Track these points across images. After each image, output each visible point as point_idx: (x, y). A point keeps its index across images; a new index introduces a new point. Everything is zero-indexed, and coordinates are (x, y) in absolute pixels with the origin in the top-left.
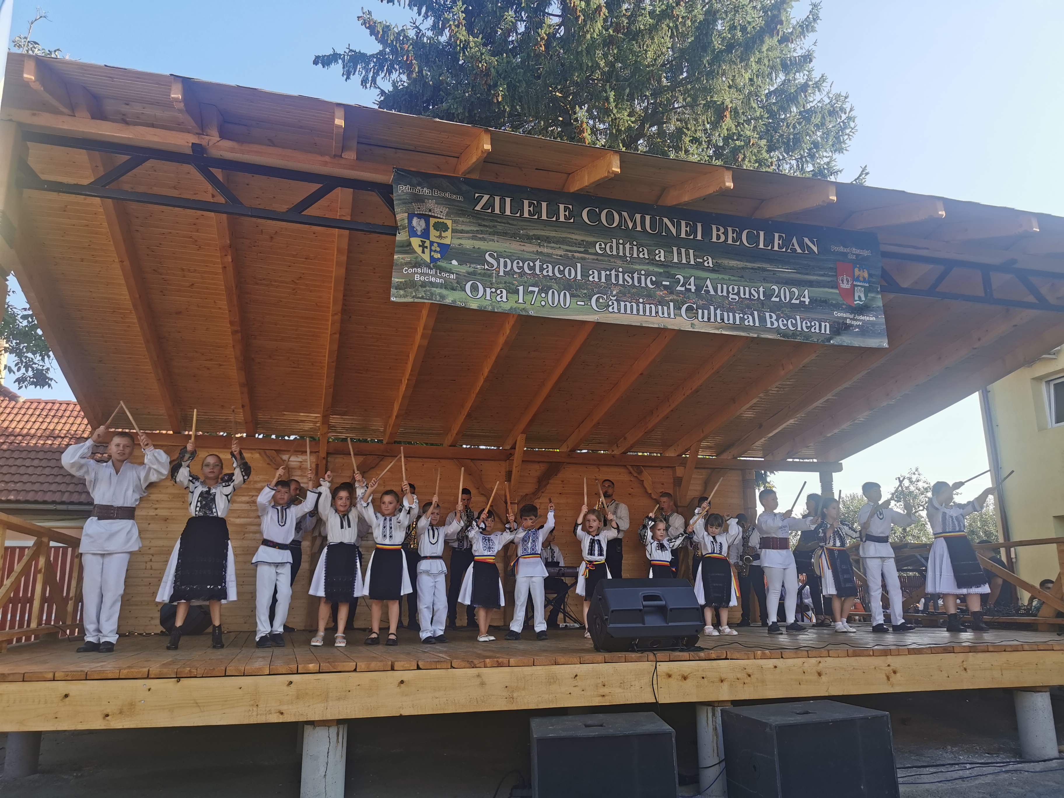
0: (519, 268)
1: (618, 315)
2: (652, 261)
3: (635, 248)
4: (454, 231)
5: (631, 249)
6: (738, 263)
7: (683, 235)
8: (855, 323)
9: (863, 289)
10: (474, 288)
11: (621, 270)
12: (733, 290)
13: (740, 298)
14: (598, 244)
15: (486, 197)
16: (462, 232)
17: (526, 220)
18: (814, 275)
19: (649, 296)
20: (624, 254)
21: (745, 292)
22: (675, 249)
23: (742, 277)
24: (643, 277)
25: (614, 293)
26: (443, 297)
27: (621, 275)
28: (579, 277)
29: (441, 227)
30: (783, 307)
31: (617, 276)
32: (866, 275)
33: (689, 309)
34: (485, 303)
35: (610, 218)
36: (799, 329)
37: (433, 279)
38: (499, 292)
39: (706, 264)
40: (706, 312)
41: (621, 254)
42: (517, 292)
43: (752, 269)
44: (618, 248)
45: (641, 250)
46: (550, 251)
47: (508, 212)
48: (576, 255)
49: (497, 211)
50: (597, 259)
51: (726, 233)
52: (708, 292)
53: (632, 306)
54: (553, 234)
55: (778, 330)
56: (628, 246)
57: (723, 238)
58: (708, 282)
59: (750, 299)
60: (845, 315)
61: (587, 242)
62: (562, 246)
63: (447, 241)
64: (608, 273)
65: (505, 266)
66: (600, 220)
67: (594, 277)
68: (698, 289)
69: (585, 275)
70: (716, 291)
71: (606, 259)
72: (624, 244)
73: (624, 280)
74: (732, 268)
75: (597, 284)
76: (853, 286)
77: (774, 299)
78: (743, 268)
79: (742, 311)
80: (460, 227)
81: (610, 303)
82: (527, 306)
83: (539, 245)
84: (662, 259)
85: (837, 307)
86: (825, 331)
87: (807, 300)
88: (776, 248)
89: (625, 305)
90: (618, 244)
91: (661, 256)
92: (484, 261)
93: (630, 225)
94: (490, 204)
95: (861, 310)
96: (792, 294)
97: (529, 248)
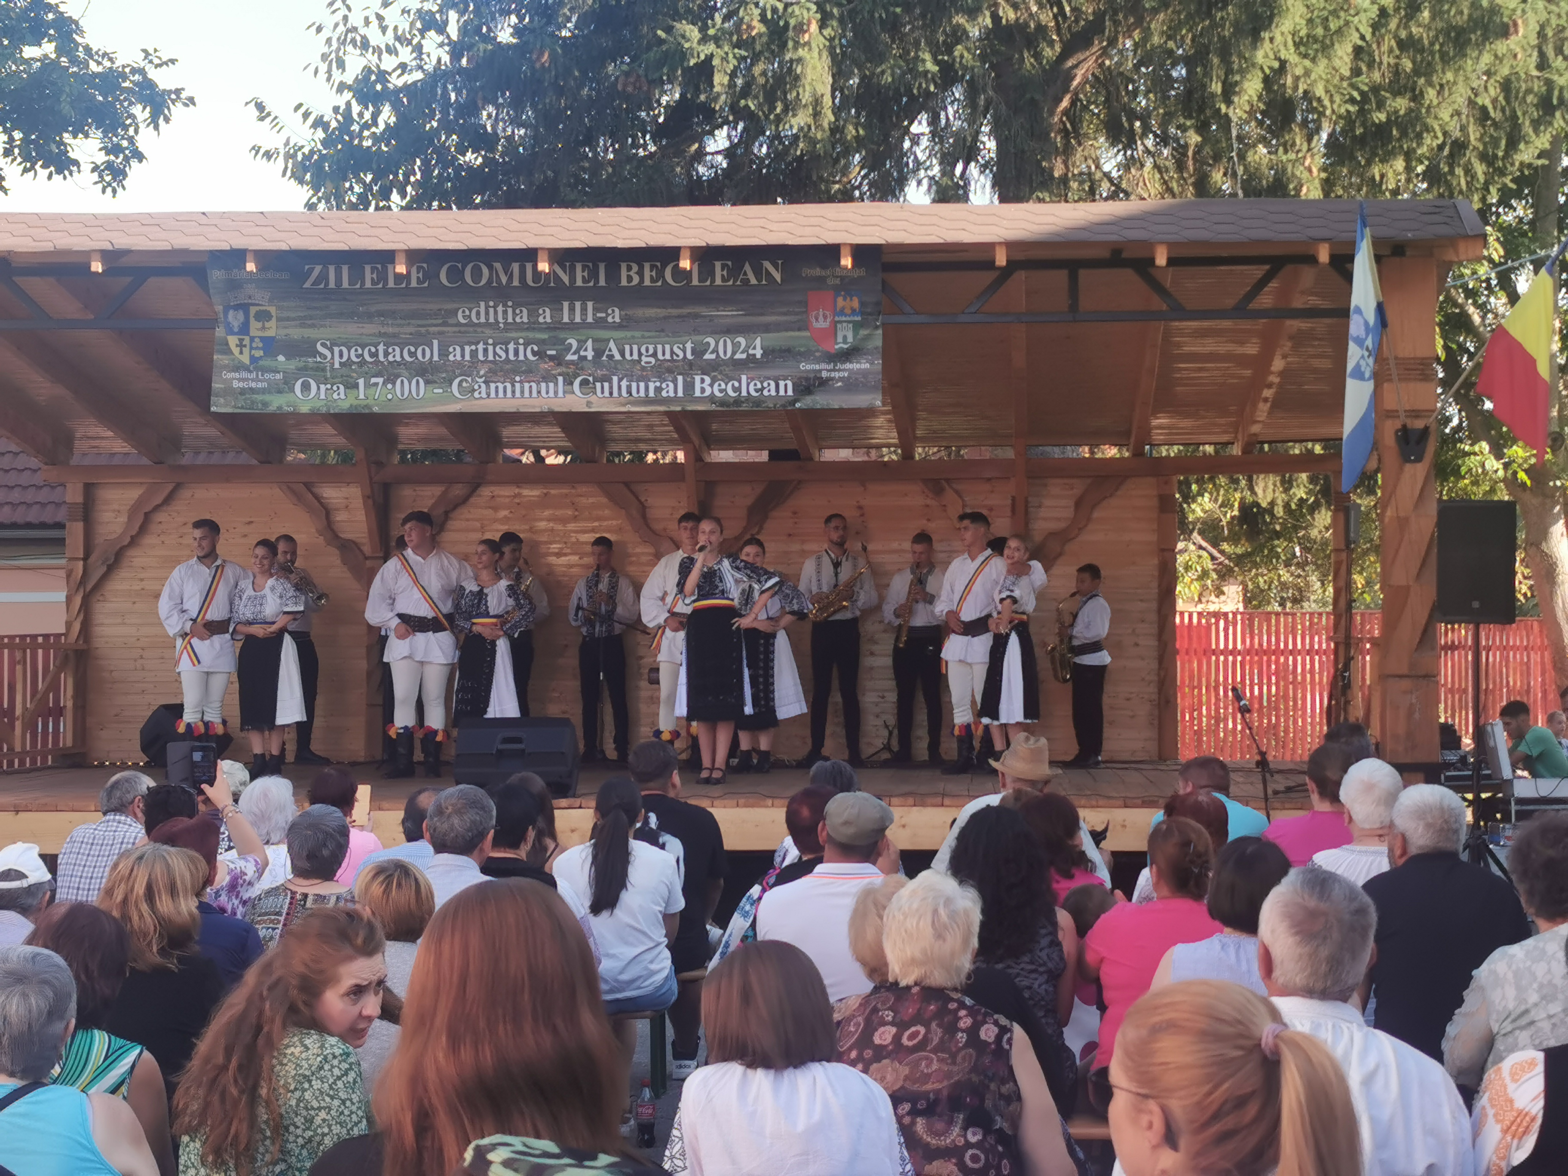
0: (357, 356)
1: (488, 401)
2: (533, 326)
3: (510, 311)
4: (279, 319)
5: (505, 312)
6: (659, 310)
7: (579, 283)
8: (836, 375)
9: (851, 325)
10: (306, 387)
11: (490, 341)
12: (647, 350)
13: (657, 360)
14: (460, 311)
15: (318, 269)
16: (288, 319)
17: (370, 292)
18: (773, 314)
19: (527, 371)
20: (496, 319)
21: (664, 352)
22: (566, 305)
23: (663, 331)
24: (521, 348)
25: (482, 373)
26: (265, 404)
27: (490, 348)
28: (436, 358)
29: (264, 316)
30: (720, 365)
31: (486, 351)
32: (856, 303)
33: (584, 383)
34: (319, 404)
35: (477, 273)
36: (744, 393)
37: (253, 385)
38: (335, 388)
39: (610, 319)
40: (606, 385)
41: (492, 320)
42: (356, 386)
43: (679, 317)
44: (487, 313)
45: (518, 311)
46: (396, 330)
47: (345, 284)
48: (432, 329)
49: (332, 285)
50: (460, 332)
51: (641, 274)
52: (611, 357)
53: (505, 388)
54: (399, 306)
55: (712, 398)
56: (500, 309)
57: (636, 280)
58: (612, 345)
59: (672, 360)
60: (817, 367)
61: (446, 310)
62: (413, 322)
63: (271, 333)
64: (473, 347)
65: (341, 356)
66: (463, 279)
68: (598, 353)
69: (444, 353)
70: (622, 354)
71: (471, 329)
72: (495, 307)
73: (495, 353)
74: (648, 320)
75: (459, 364)
76: (835, 324)
77: (708, 356)
78: (665, 318)
79: (659, 377)
80: (286, 314)
81: (476, 387)
82: (370, 402)
83: (383, 324)
84: (548, 320)
85: (806, 355)
86: (786, 392)
87: (758, 353)
88: (718, 281)
89: (497, 388)
90: (487, 307)
91: (546, 316)
92: (315, 353)
93: (504, 280)
94: (323, 277)
95: (847, 355)
96: (736, 346)
97: (370, 328)
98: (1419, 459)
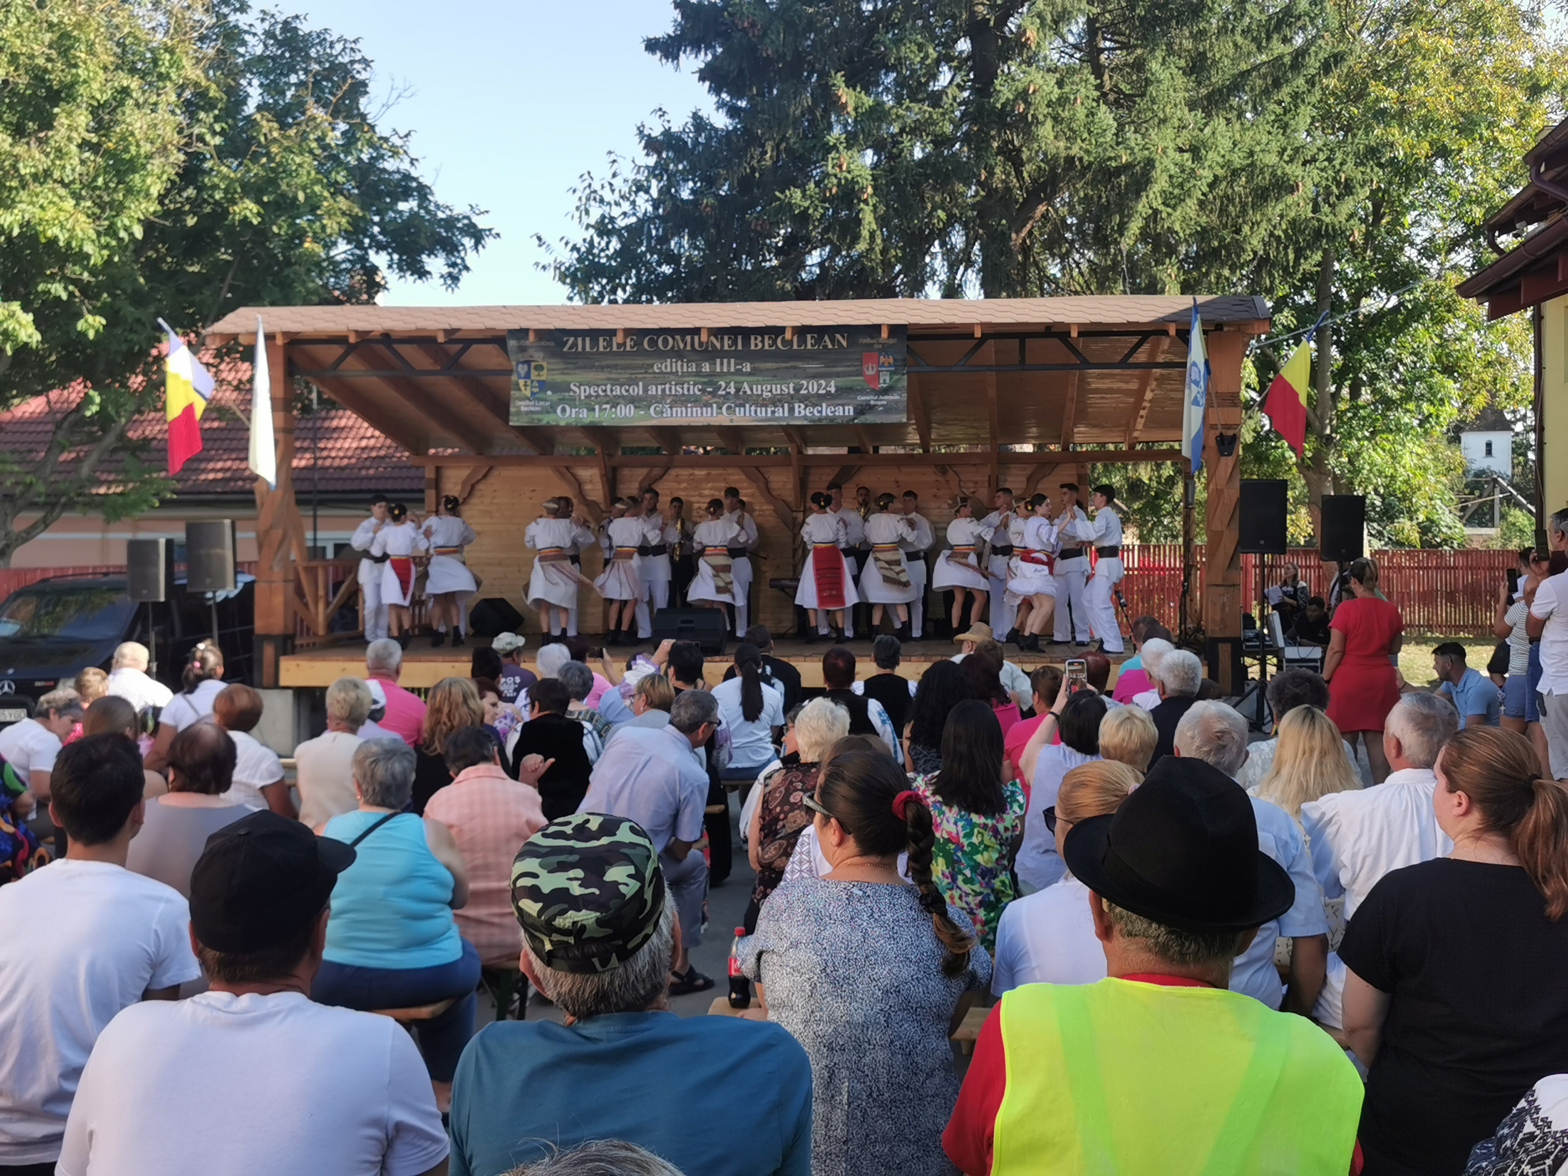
0: (595, 392)
1: (671, 419)
2: (698, 374)
3: (685, 364)
4: (548, 370)
5: (682, 366)
6: (773, 364)
7: (726, 348)
8: (879, 403)
9: (888, 373)
10: (564, 410)
11: (673, 383)
12: (766, 388)
13: (773, 394)
14: (656, 365)
15: (572, 340)
16: (554, 369)
17: (602, 353)
18: (842, 366)
19: (695, 401)
20: (676, 370)
21: (777, 389)
22: (718, 361)
23: (775, 376)
24: (691, 387)
25: (668, 402)
26: (540, 420)
27: (673, 387)
28: (641, 393)
29: (539, 368)
30: (810, 397)
31: (670, 388)
32: (891, 360)
33: (729, 408)
34: (571, 420)
35: (665, 342)
36: (824, 414)
37: (533, 409)
38: (581, 411)
39: (744, 370)
40: (742, 409)
41: (674, 370)
42: (594, 410)
43: (785, 368)
44: (671, 366)
45: (690, 365)
46: (618, 376)
47: (588, 349)
48: (639, 376)
49: (580, 350)
50: (655, 377)
51: (763, 342)
52: (745, 392)
53: (682, 410)
54: (619, 362)
55: (805, 417)
56: (679, 363)
57: (760, 346)
58: (745, 385)
59: (781, 394)
60: (868, 398)
61: (647, 364)
62: (627, 371)
63: (543, 378)
64: (663, 386)
65: (585, 392)
66: (657, 345)
67: (652, 391)
68: (738, 390)
69: (646, 390)
70: (752, 391)
71: (662, 376)
72: (676, 362)
73: (676, 390)
74: (767, 370)
75: (653, 396)
76: (879, 372)
77: (803, 392)
78: (778, 369)
79: (774, 404)
80: (552, 367)
81: (665, 410)
82: (602, 419)
83: (610, 373)
84: (708, 370)
85: (862, 392)
86: (849, 413)
87: (833, 390)
88: (809, 347)
89: (677, 410)
90: (671, 362)
91: (706, 367)
92: (570, 390)
93: (682, 346)
94: (575, 345)
95: (886, 391)
96: (820, 386)
97: (602, 375)
98: (1230, 454)
